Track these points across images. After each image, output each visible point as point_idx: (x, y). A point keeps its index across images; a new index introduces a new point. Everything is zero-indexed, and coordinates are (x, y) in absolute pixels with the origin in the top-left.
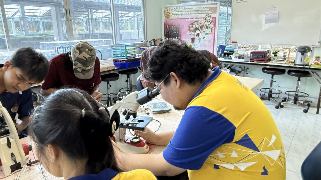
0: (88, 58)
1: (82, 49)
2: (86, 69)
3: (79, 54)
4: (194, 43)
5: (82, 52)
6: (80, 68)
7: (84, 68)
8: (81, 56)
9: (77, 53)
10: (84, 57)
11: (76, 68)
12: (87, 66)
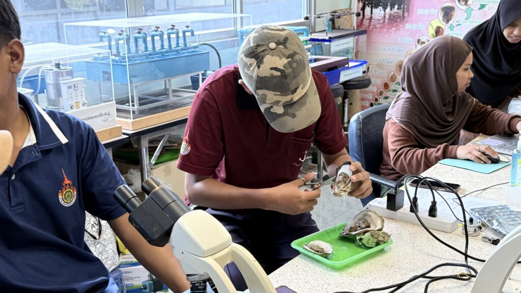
0: (284, 66)
1: (260, 49)
2: (292, 99)
3: (259, 67)
4: (450, 22)
5: (263, 58)
6: (277, 103)
7: (288, 98)
8: (265, 70)
9: (252, 68)
10: (272, 69)
11: (268, 110)
12: (293, 88)
